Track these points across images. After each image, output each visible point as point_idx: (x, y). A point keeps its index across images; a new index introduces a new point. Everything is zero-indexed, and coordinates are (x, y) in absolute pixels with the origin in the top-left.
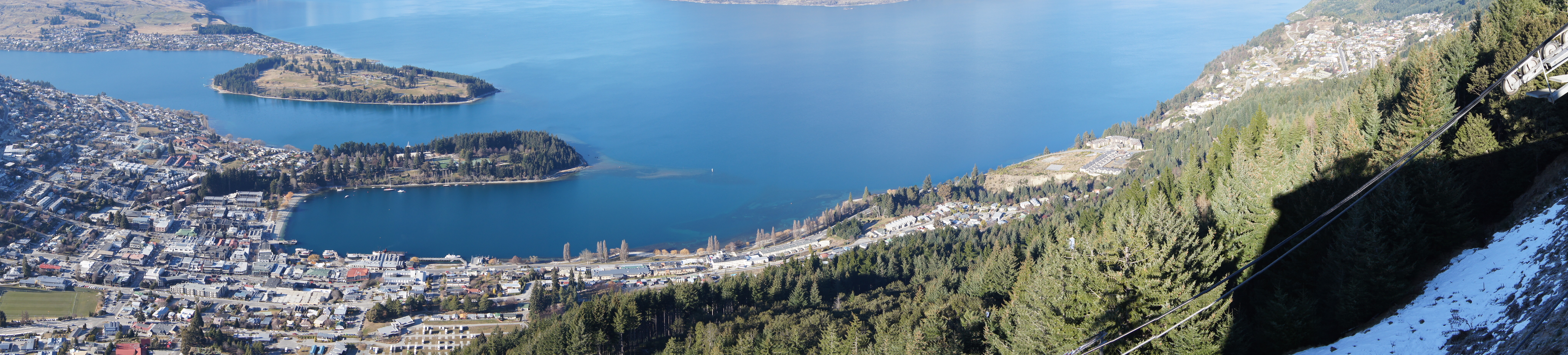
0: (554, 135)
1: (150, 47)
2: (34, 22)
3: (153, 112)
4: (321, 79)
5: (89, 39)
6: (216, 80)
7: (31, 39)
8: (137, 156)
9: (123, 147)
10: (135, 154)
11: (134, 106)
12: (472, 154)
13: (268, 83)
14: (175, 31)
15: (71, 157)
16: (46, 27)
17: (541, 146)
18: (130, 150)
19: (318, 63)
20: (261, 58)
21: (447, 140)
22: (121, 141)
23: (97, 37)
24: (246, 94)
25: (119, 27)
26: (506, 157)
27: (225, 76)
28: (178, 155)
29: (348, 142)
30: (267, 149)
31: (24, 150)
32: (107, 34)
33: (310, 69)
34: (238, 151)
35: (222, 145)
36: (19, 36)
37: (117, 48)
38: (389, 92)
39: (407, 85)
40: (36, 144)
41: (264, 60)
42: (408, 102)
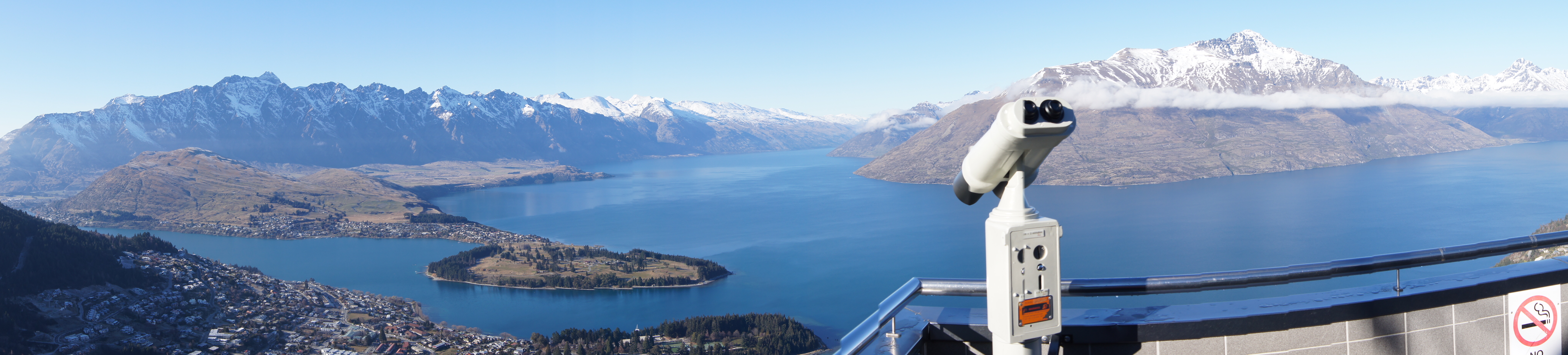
0: (791, 318)
1: (360, 234)
2: (243, 210)
3: (363, 298)
4: (540, 267)
5: (297, 226)
6: (430, 266)
7: (240, 226)
8: (347, 343)
9: (331, 334)
10: (345, 340)
11: (344, 292)
12: (704, 337)
13: (484, 270)
14: (388, 219)
15: (277, 343)
16: (255, 214)
17: (776, 329)
18: (340, 336)
19: (537, 251)
20: (478, 246)
21: (678, 323)
22: (329, 327)
23: (305, 225)
24: (460, 281)
25: (328, 215)
26: (739, 341)
27: (440, 264)
28: (390, 342)
29: (569, 328)
30: (484, 337)
31: (229, 335)
32: (316, 222)
33: (529, 257)
34: (452, 339)
35: (437, 333)
36: (229, 222)
37: (325, 235)
38: (614, 276)
39: (636, 267)
40: (242, 328)
41: (480, 248)
42: (637, 285)
